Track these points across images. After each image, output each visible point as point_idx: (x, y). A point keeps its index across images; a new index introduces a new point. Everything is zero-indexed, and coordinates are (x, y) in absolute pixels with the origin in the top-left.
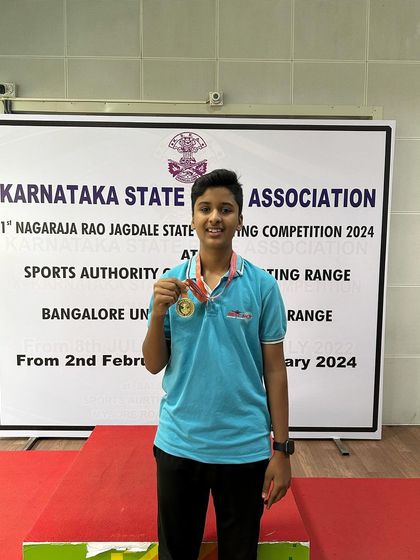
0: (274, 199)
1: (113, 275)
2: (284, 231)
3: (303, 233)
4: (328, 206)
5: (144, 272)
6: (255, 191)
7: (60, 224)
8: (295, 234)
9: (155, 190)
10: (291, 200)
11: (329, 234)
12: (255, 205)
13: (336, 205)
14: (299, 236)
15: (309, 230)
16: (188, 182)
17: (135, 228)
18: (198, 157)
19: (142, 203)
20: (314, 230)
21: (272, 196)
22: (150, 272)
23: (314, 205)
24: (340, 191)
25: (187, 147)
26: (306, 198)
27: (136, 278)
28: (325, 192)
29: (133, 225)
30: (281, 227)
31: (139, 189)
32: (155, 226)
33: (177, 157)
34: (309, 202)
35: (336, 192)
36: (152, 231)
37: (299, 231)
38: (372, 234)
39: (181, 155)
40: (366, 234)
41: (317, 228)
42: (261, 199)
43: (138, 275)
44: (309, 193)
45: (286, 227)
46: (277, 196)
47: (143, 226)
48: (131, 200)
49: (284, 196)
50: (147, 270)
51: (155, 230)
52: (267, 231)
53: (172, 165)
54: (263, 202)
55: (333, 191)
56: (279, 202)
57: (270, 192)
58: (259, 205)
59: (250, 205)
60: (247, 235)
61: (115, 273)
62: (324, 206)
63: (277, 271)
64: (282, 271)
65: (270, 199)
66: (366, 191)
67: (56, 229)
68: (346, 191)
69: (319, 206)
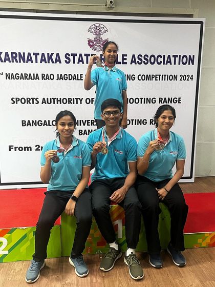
0: (143, 60)
1: (59, 102)
2: (149, 78)
3: (158, 79)
4: (171, 64)
5: (75, 100)
6: (134, 56)
7: (30, 74)
8: (154, 79)
9: (81, 55)
10: (152, 61)
11: (171, 79)
12: (133, 63)
13: (175, 64)
14: (156, 80)
15: (161, 77)
16: (98, 50)
17: (70, 76)
18: (104, 37)
19: (74, 63)
20: (164, 76)
21: (143, 58)
22: (79, 100)
23: (164, 64)
24: (177, 56)
25: (98, 32)
26: (160, 60)
27: (71, 103)
28: (169, 56)
29: (69, 75)
30: (147, 75)
31: (72, 55)
32: (81, 75)
33: (92, 37)
34: (161, 62)
35: (175, 57)
36: (79, 78)
37: (156, 78)
38: (192, 79)
39: (95, 36)
40: (189, 79)
41: (165, 75)
42: (137, 60)
43: (72, 102)
44: (161, 57)
45: (150, 75)
46: (145, 59)
47: (75, 75)
48: (68, 61)
49: (149, 58)
50: (77, 99)
51: (81, 77)
52: (140, 78)
53: (89, 41)
54: (138, 62)
55: (173, 56)
56: (146, 62)
57: (142, 57)
58: (136, 64)
59: (131, 64)
60: (130, 80)
61: (60, 101)
62: (169, 64)
63: (145, 98)
64: (147, 99)
65: (141, 60)
66: (190, 56)
67: (28, 77)
68: (180, 56)
69: (167, 64)
